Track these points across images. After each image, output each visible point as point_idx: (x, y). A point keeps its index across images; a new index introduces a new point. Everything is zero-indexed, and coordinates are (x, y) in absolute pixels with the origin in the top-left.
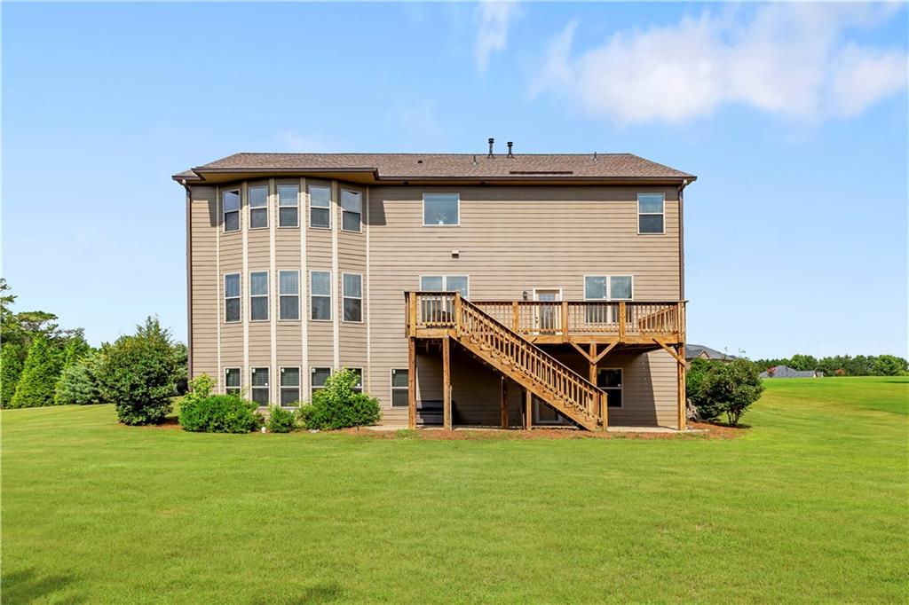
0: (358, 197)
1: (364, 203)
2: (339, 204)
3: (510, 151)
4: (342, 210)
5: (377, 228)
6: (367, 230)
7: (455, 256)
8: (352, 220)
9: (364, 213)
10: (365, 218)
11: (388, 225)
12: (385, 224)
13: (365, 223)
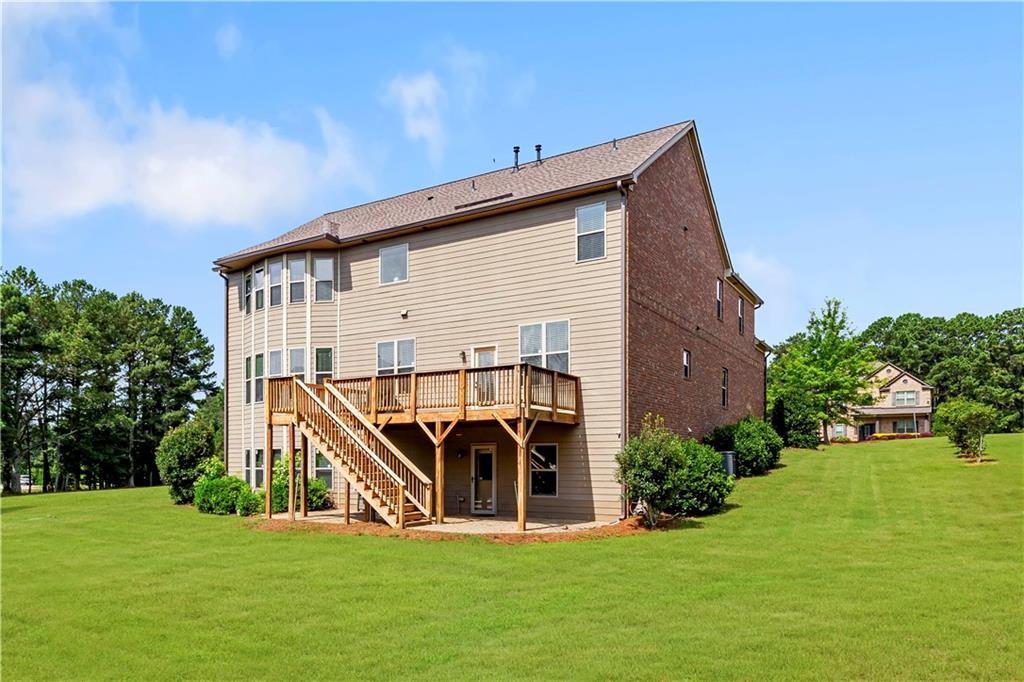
0: (330, 262)
1: (335, 269)
2: (312, 275)
3: (539, 155)
4: (315, 280)
5: (346, 294)
6: (338, 296)
7: (405, 316)
8: (324, 290)
9: (336, 279)
10: (336, 285)
11: (354, 289)
12: (351, 288)
13: (336, 290)
